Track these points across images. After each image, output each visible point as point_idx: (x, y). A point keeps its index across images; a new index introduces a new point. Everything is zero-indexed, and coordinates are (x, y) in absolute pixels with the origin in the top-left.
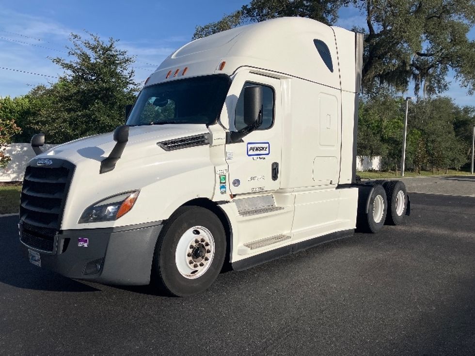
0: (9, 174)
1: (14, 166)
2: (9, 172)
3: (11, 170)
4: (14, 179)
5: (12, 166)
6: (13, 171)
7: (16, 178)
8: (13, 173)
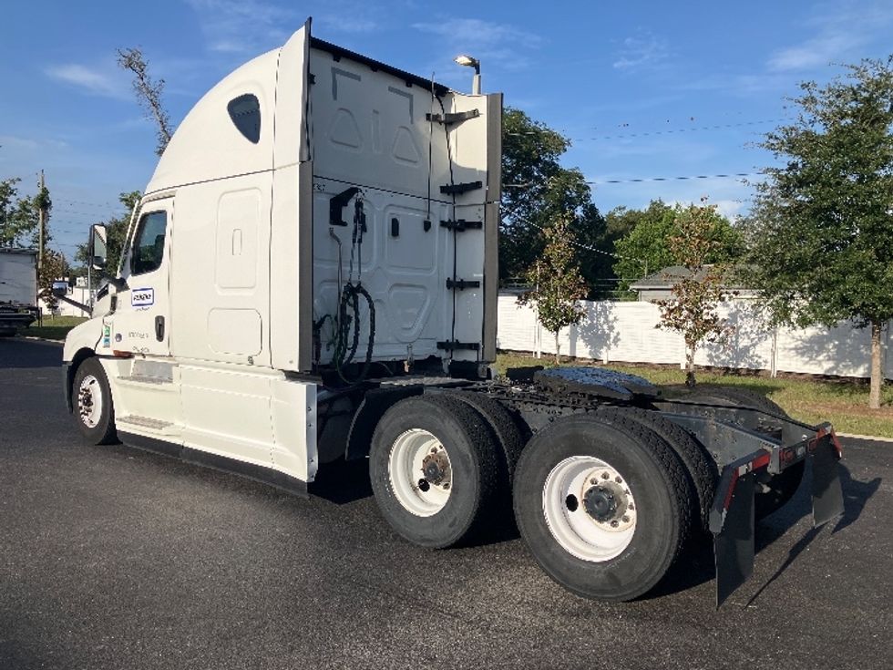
0: (820, 362)
1: (831, 347)
2: (821, 358)
3: (825, 354)
4: (828, 371)
5: (826, 346)
6: (828, 356)
7: (832, 369)
8: (828, 360)
